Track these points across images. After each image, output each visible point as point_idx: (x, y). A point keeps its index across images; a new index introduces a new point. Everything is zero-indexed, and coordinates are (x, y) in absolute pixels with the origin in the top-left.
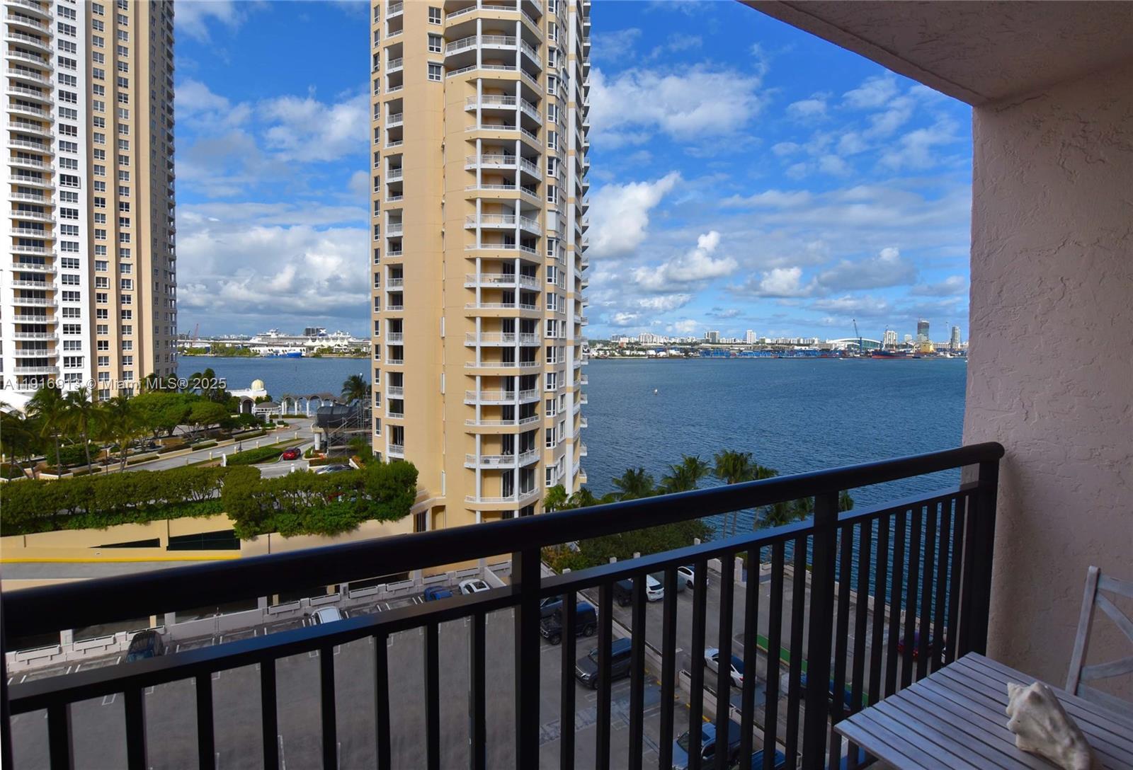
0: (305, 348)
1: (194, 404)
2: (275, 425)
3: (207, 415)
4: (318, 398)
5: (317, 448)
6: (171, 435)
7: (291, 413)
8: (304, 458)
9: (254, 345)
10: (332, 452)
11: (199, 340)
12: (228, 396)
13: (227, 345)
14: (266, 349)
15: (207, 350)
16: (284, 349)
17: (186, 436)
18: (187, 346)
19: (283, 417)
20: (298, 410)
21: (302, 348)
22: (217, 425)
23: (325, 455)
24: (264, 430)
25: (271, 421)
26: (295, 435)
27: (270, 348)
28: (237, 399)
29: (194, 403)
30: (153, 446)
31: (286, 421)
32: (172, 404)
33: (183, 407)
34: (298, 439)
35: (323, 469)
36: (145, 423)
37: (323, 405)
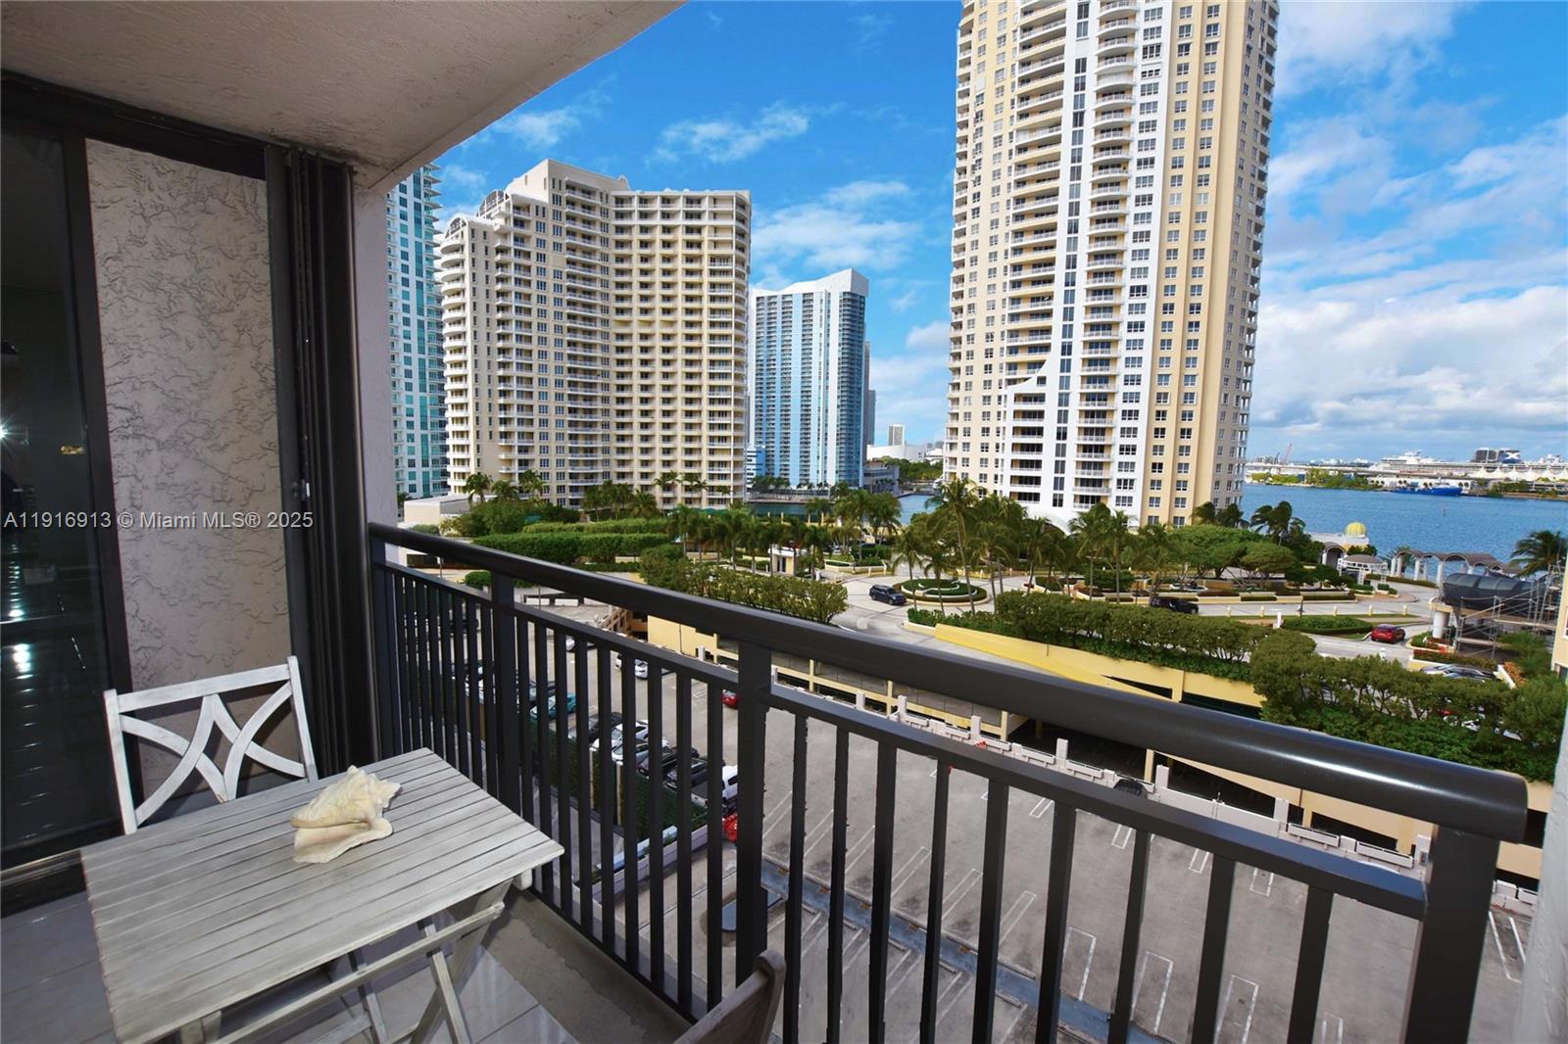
0: (1469, 482)
1: (1250, 544)
2: (1372, 588)
3: (1266, 559)
4: (1462, 559)
5: (1437, 635)
6: (1218, 577)
7: (1407, 575)
8: (1408, 645)
9: (1375, 474)
10: (1462, 647)
11: (1292, 465)
12: (1306, 539)
13: (1331, 473)
14: (1396, 480)
15: (1301, 478)
16: (1428, 481)
17: (1235, 582)
18: (1274, 472)
19: (1389, 579)
20: (1421, 571)
21: (1463, 482)
22: (1283, 576)
23: (1451, 649)
24: (1352, 593)
25: (1367, 582)
26: (1404, 608)
27: (1402, 479)
28: (1320, 546)
29: (1252, 543)
30: (1194, 586)
31: (1392, 585)
32: (1221, 541)
33: (1236, 546)
34: (1408, 616)
35: (1437, 668)
36: (1183, 559)
37: (1470, 572)
